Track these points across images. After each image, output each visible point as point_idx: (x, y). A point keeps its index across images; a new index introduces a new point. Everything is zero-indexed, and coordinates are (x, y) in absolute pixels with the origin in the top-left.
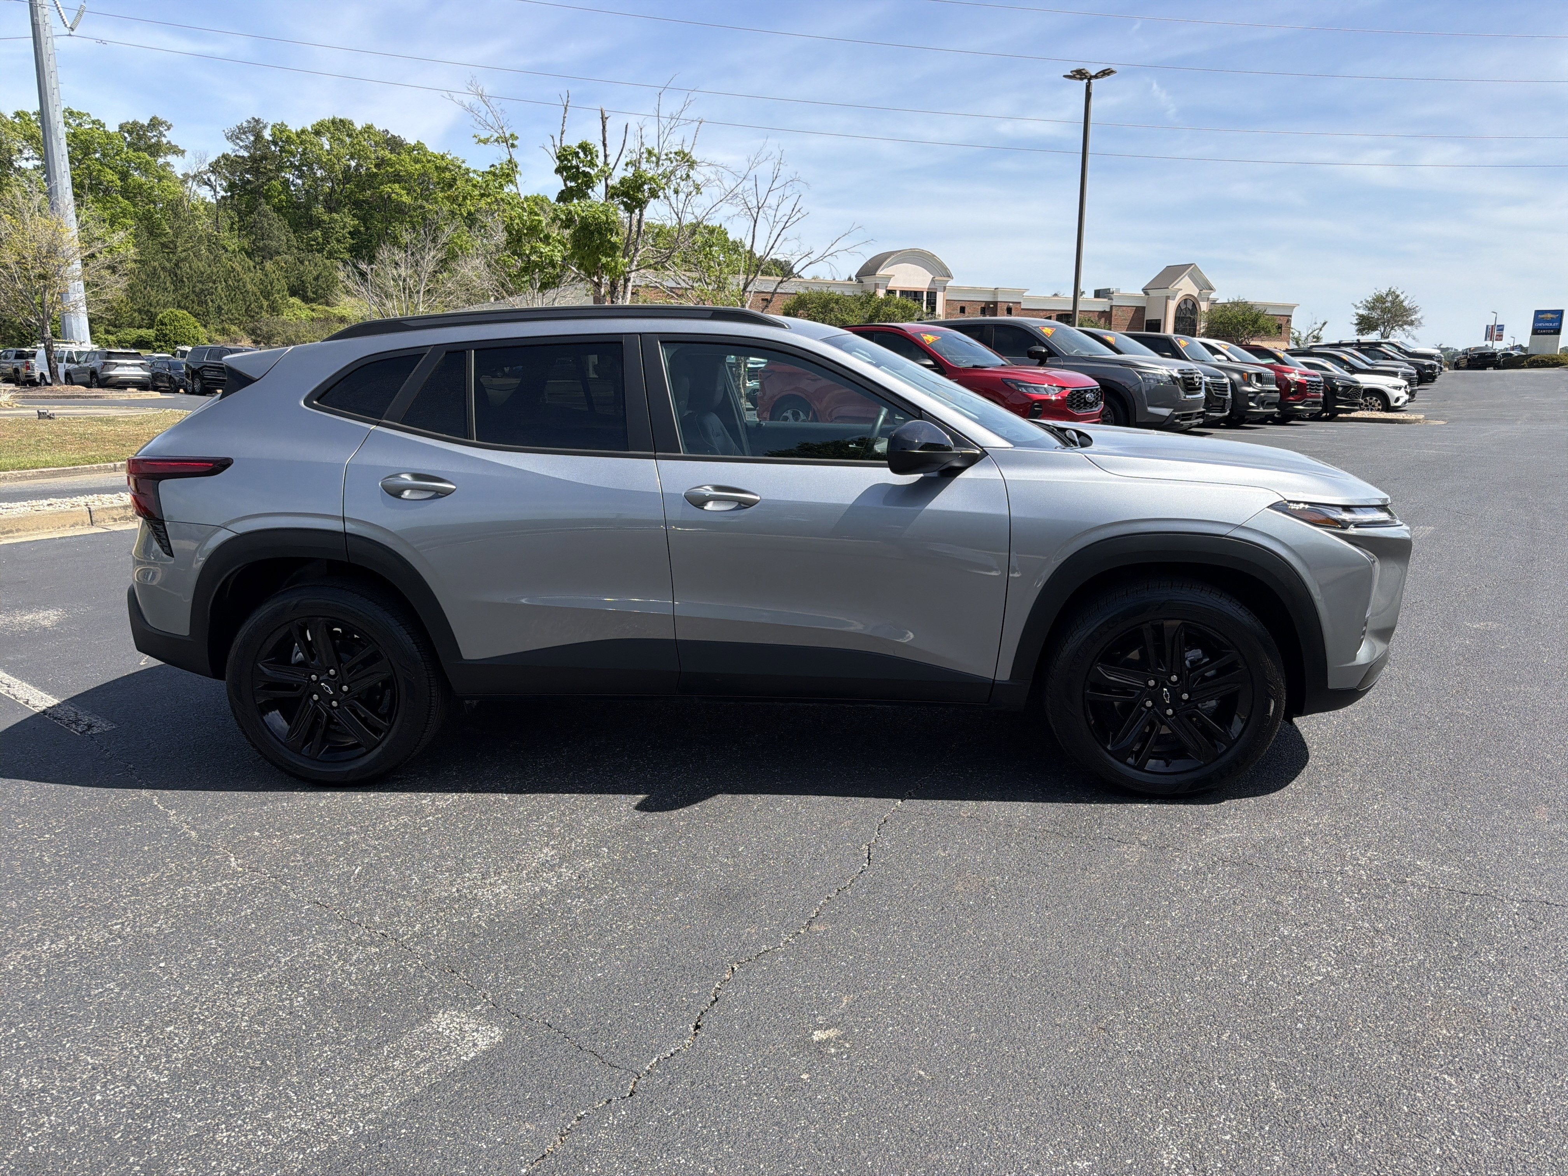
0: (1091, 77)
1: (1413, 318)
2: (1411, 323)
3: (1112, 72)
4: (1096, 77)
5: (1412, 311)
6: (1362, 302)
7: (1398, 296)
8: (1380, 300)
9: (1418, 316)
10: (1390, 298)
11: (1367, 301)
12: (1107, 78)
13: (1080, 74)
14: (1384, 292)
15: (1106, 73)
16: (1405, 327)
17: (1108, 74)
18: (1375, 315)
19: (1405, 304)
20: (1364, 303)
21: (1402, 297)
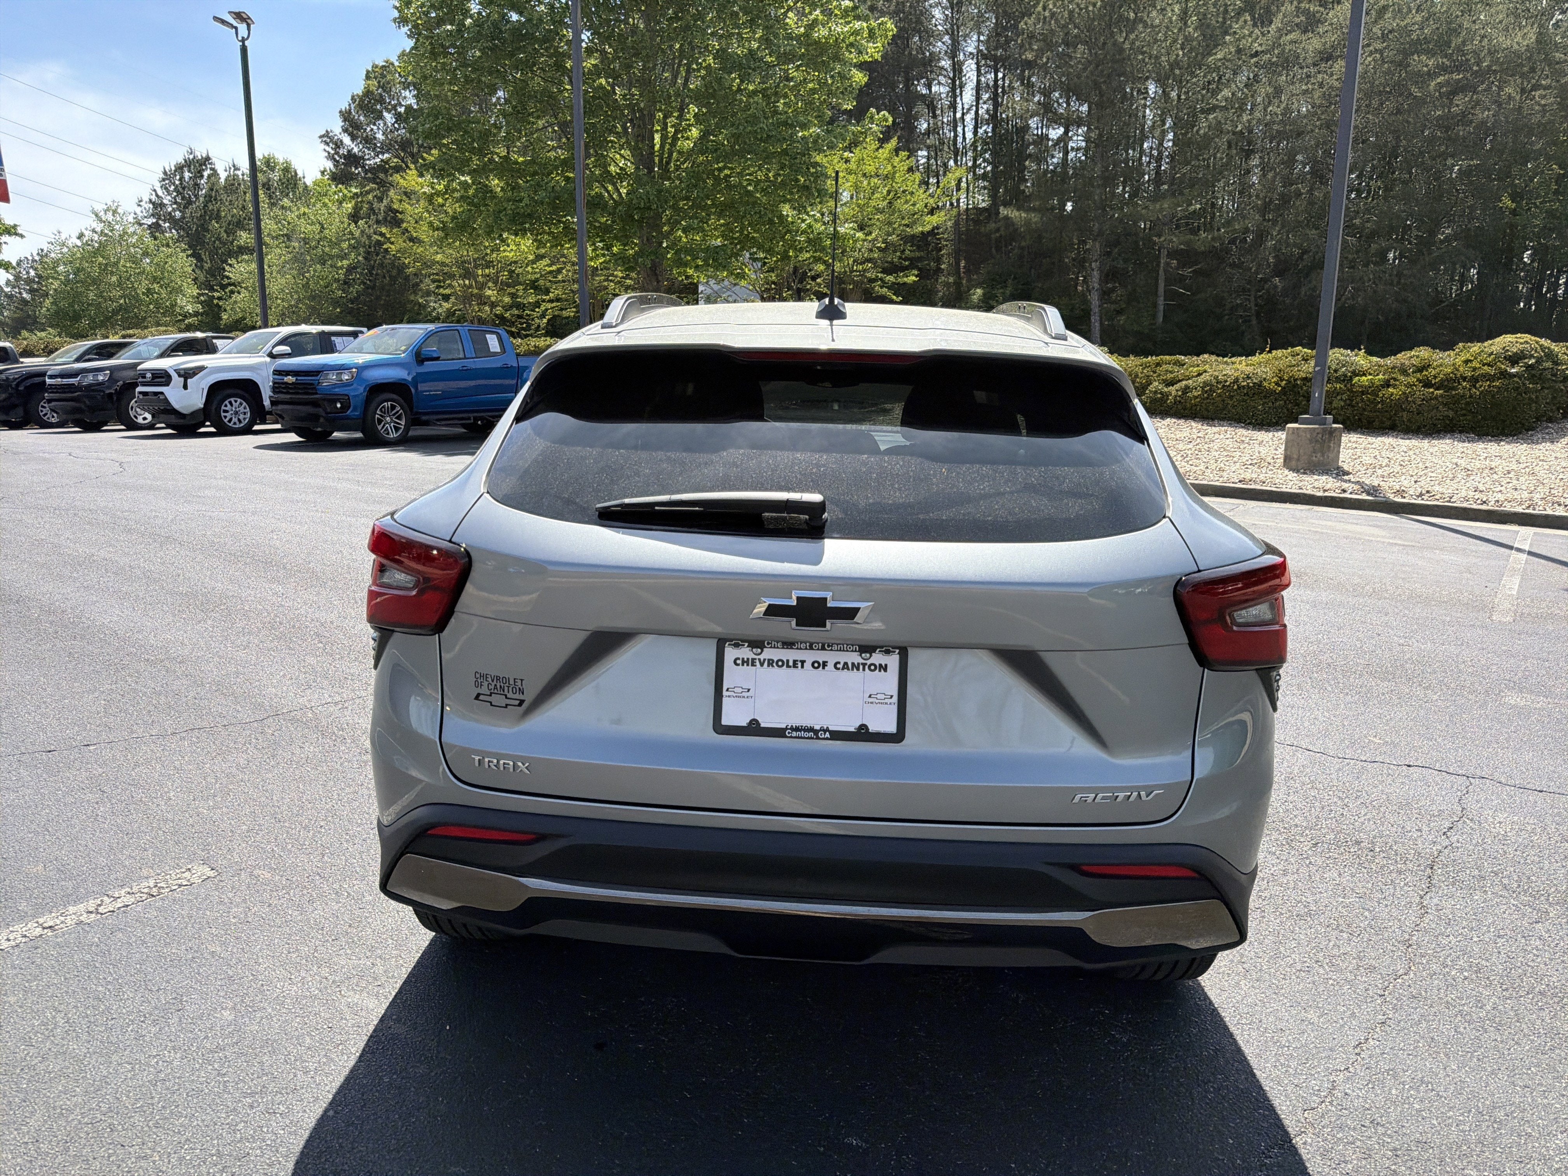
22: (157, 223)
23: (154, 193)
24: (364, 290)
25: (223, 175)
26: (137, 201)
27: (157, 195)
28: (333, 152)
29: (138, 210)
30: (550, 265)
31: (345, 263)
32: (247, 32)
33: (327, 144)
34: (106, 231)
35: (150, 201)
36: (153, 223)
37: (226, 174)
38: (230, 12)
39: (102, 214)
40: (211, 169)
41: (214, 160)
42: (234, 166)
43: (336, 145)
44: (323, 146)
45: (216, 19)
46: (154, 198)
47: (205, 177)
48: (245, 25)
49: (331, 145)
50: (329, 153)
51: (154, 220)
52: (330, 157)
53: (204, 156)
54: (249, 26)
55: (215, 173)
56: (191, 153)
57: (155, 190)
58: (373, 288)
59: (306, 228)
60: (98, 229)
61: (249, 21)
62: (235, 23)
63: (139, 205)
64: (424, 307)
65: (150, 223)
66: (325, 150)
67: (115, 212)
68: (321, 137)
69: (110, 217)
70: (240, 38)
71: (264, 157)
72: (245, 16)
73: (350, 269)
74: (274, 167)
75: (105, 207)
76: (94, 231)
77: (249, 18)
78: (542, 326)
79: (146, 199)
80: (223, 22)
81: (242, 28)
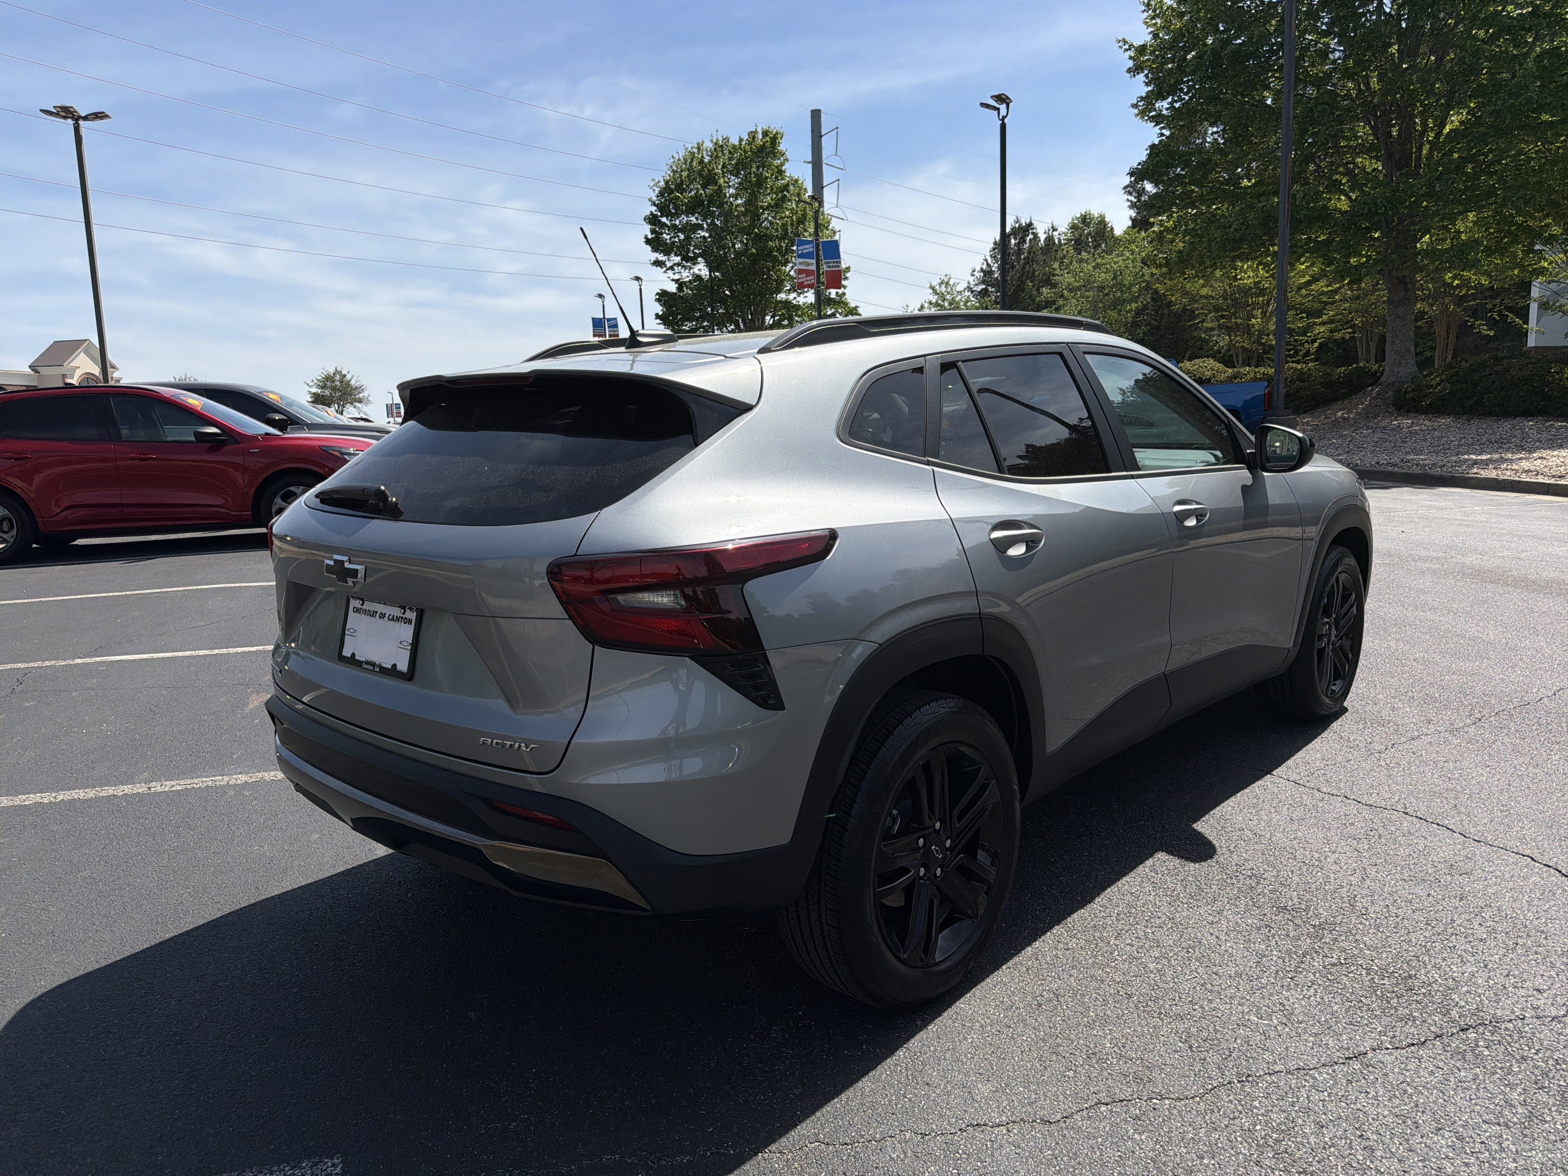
0: (80, 117)
1: (361, 395)
2: (360, 401)
3: (107, 116)
4: (86, 118)
5: (360, 389)
6: (313, 381)
7: (345, 376)
8: (329, 378)
9: (366, 394)
10: (338, 377)
11: (318, 380)
12: (98, 123)
13: (65, 112)
14: (332, 371)
15: (98, 116)
16: (355, 404)
17: (101, 118)
18: (327, 393)
19: (353, 382)
20: (315, 381)
21: (349, 377)
22: (986, 288)
23: (985, 263)
24: (1149, 330)
25: (1042, 237)
26: (971, 271)
27: (988, 264)
28: (1135, 200)
29: (971, 279)
30: (1327, 286)
31: (1134, 305)
32: (1006, 110)
33: (1130, 193)
34: (940, 302)
35: (982, 269)
36: (982, 290)
37: (1045, 236)
38: (992, 97)
39: (937, 287)
40: (1033, 233)
41: (1036, 224)
42: (1053, 227)
43: (1138, 193)
44: (1126, 197)
45: (982, 105)
46: (984, 267)
47: (1028, 242)
48: (1005, 105)
49: (1134, 194)
50: (1131, 202)
51: (984, 286)
52: (1133, 206)
53: (1028, 222)
54: (1008, 105)
55: (1035, 235)
56: (1017, 222)
57: (986, 260)
58: (1157, 328)
59: (1102, 277)
60: (934, 301)
61: (1008, 101)
62: (998, 106)
63: (973, 275)
64: (1207, 342)
65: (979, 290)
66: (1128, 200)
67: (947, 284)
68: (1125, 188)
69: (943, 289)
70: (1001, 118)
71: (1082, 215)
72: (1004, 97)
73: (1138, 312)
74: (1090, 223)
75: (940, 281)
76: (930, 303)
77: (1008, 98)
78: (1312, 351)
79: (978, 269)
80: (987, 106)
81: (1003, 107)
